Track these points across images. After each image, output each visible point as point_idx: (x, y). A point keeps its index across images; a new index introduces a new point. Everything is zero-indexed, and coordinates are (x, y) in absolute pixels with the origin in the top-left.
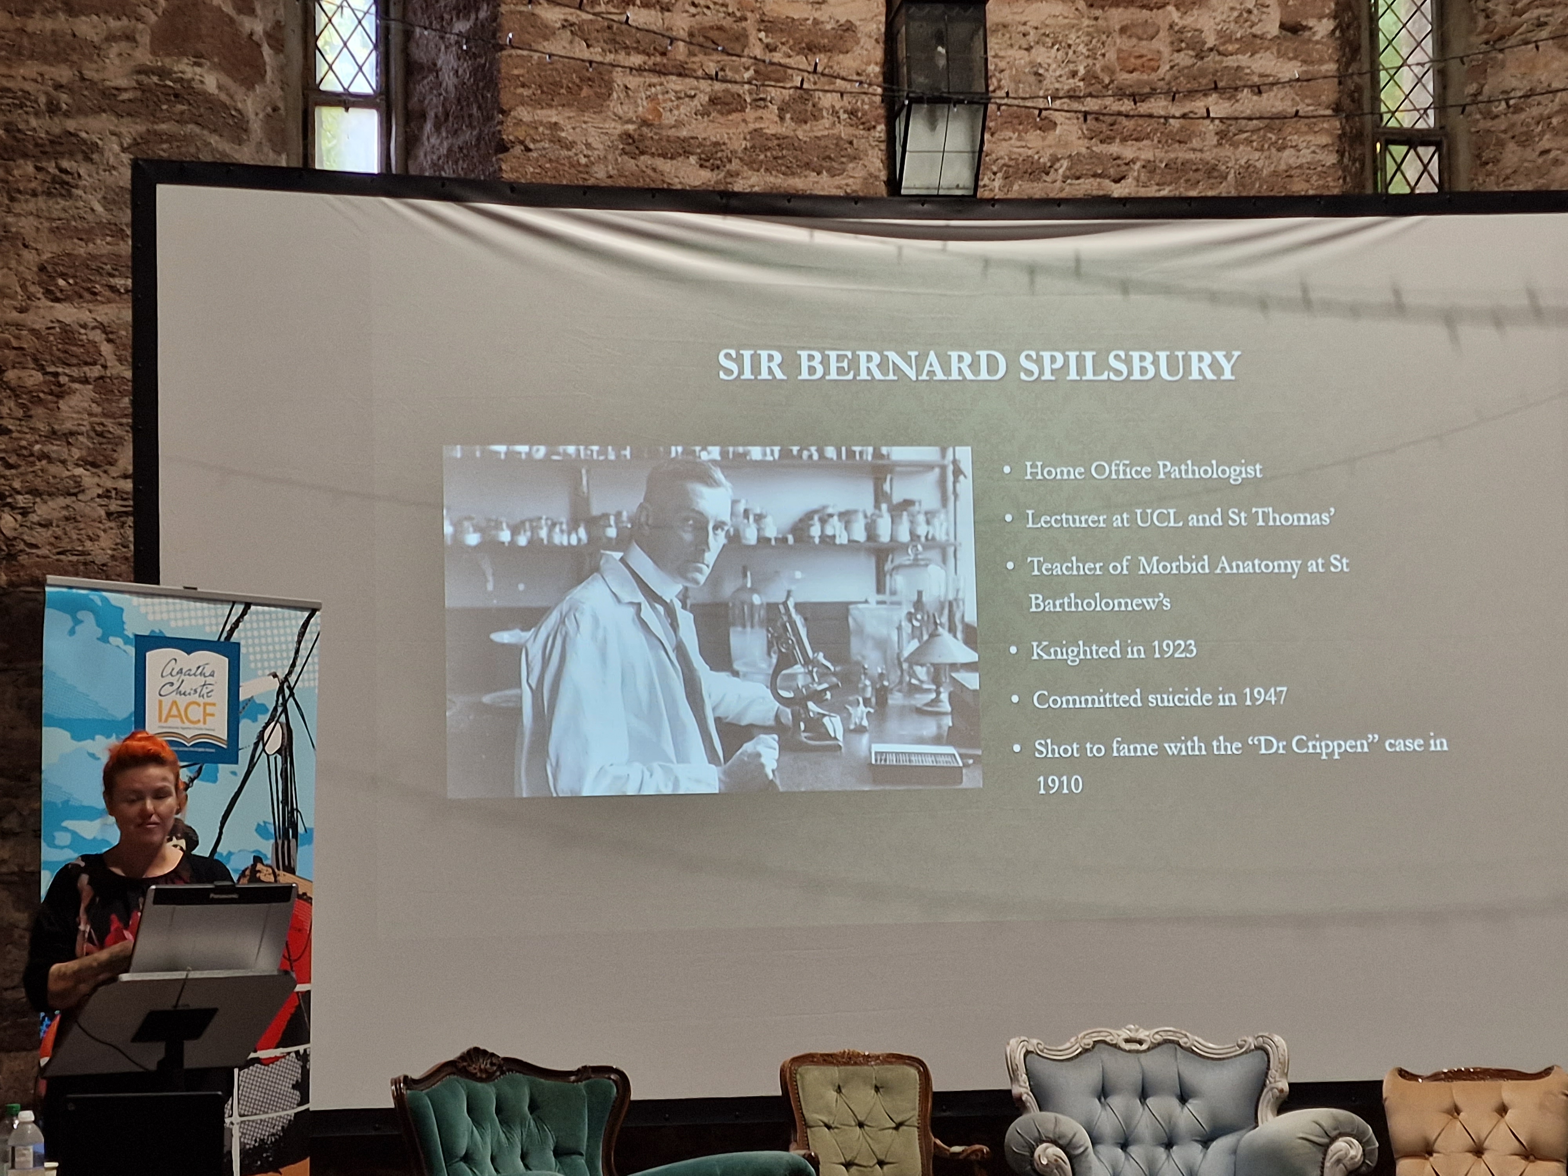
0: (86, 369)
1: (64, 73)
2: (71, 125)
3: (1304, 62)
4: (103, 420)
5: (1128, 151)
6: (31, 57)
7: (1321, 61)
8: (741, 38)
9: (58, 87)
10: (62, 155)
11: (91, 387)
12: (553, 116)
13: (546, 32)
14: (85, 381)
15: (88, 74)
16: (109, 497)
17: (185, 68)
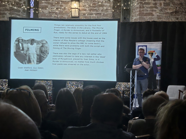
1: (4, 8)
2: (4, 12)
3: (110, 4)
5: (93, 12)
6: (2, 6)
7: (111, 4)
8: (59, 3)
9: (4, 9)
10: (4, 15)
12: (43, 10)
13: (43, 3)
15: (6, 8)
17: (13, 7)
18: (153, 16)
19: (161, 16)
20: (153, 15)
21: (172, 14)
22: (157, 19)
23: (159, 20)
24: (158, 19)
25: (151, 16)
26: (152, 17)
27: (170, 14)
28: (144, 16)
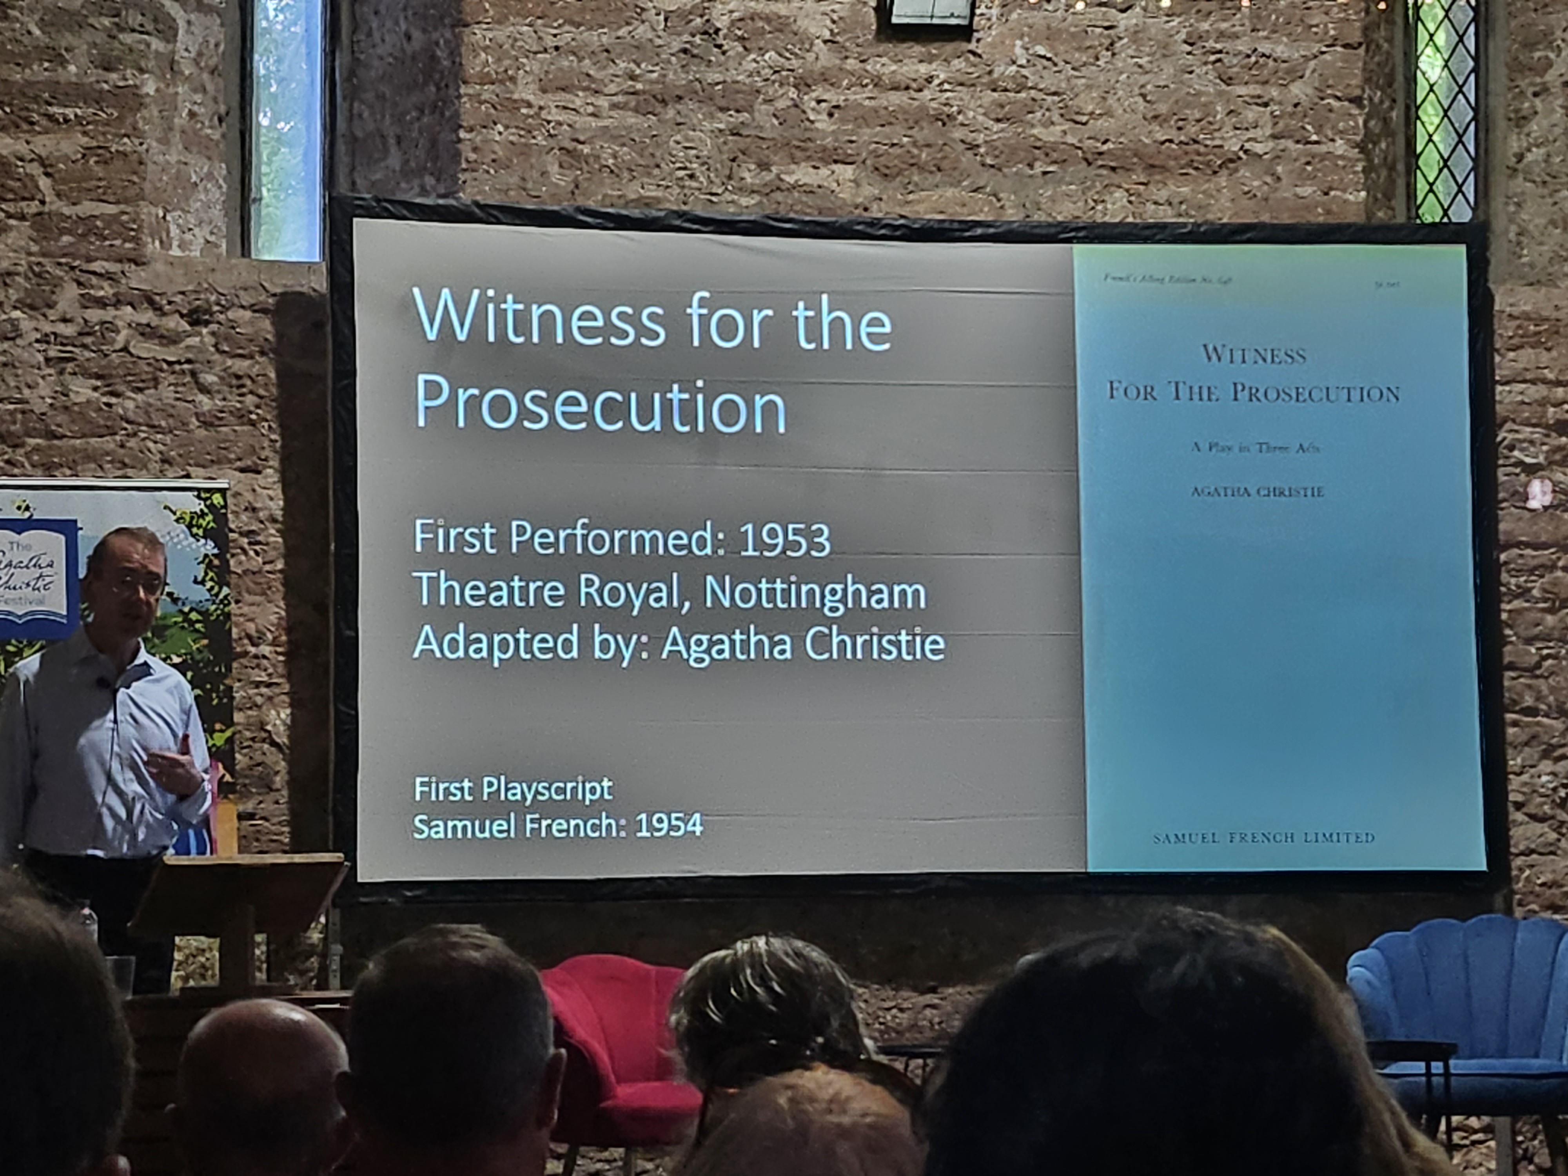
0: (24, 204)
4: (41, 259)
11: (27, 223)
14: (22, 217)
16: (48, 343)
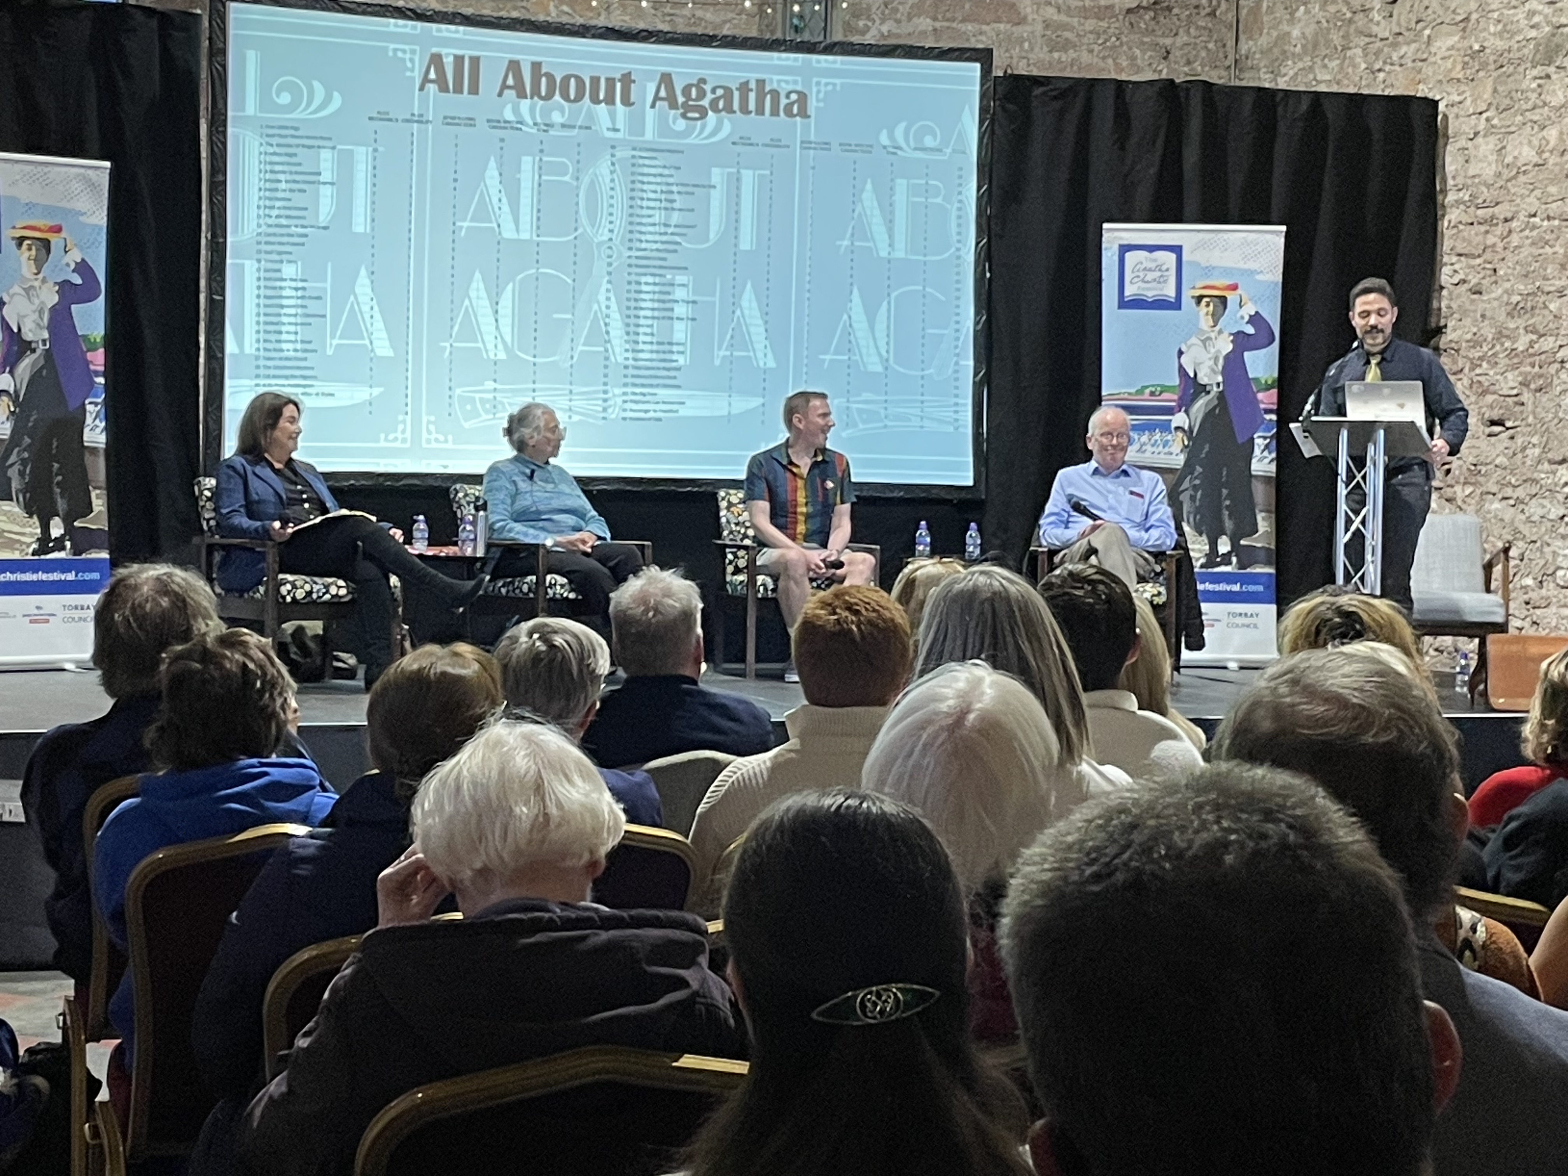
18: (1018, 24)
19: (1072, 29)
20: (1021, 21)
21: (1133, 18)
22: (1045, 49)
23: (1056, 55)
24: (1051, 51)
25: (1009, 26)
26: (1014, 29)
27: (1121, 17)
28: (963, 21)
